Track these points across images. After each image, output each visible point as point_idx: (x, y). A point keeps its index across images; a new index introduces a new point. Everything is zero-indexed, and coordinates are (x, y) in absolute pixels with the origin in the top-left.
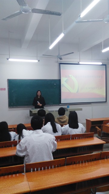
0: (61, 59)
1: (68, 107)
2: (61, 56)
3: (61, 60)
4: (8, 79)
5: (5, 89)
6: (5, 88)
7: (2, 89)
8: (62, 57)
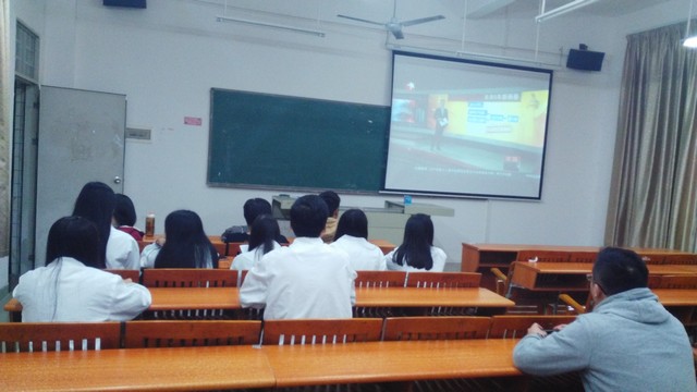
0: (399, 35)
1: (407, 201)
2: (401, 24)
3: (400, 42)
4: (212, 89)
5: (198, 122)
6: (200, 119)
7: (188, 121)
8: (404, 30)
